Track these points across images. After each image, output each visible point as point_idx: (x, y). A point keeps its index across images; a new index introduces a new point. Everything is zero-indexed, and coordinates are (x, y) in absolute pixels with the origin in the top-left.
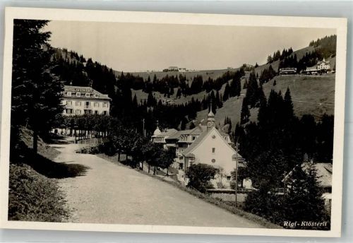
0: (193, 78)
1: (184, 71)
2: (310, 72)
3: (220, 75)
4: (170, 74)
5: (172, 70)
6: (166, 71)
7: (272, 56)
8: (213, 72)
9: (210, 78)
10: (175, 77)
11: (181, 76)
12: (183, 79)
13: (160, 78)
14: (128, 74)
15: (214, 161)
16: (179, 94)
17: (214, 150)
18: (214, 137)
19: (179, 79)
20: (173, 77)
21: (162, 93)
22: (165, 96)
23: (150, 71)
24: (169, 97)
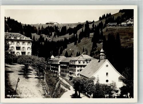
0: (61, 27)
1: (57, 24)
2: (124, 25)
3: (75, 26)
4: (50, 25)
5: (50, 24)
6: (47, 24)
7: (102, 17)
8: (71, 25)
9: (70, 27)
10: (52, 27)
11: (55, 26)
12: (56, 28)
13: (45, 27)
14: (29, 25)
15: (107, 81)
16: (55, 36)
17: (107, 74)
18: (107, 66)
19: (54, 28)
20: (51, 26)
21: (46, 35)
22: (48, 36)
23: (39, 24)
24: (50, 37)
